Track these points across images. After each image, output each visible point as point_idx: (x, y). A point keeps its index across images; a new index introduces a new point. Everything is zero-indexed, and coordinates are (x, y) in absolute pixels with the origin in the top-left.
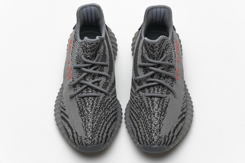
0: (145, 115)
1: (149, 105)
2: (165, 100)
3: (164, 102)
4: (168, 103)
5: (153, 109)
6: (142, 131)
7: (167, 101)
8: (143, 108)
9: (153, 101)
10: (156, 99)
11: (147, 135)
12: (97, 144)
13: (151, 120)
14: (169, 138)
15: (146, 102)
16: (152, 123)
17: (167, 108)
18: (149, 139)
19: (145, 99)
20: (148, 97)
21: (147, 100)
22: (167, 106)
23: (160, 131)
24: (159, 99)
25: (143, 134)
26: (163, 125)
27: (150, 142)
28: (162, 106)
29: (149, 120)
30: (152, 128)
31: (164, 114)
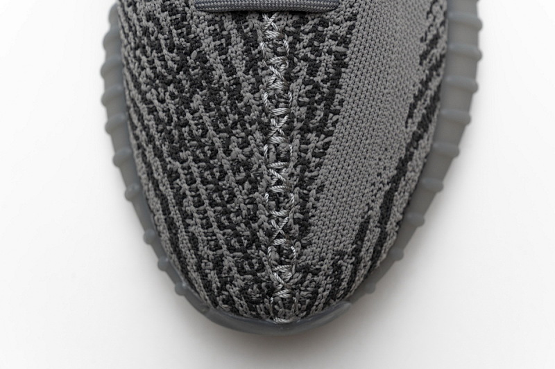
0: (211, 131)
1: (231, 71)
2: (324, 24)
3: (321, 37)
4: (345, 42)
5: (255, 90)
6: (197, 230)
7: (342, 31)
8: (196, 86)
9: (251, 42)
10: (271, 28)
11: (228, 262)
13: (248, 167)
14: (357, 262)
15: (208, 44)
16: (255, 184)
17: (339, 74)
18: (240, 283)
19: (201, 28)
20: (223, 13)
21: (216, 35)
22: (340, 62)
23: (304, 225)
24: (288, 22)
25: (204, 251)
26: (320, 189)
27: (252, 304)
29: (237, 165)
30: (254, 218)
31: (324, 121)
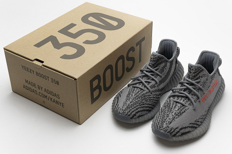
0: (167, 111)
1: (172, 106)
2: (185, 108)
3: (184, 109)
4: (186, 110)
5: (174, 109)
6: (159, 119)
7: (186, 109)
8: (168, 107)
9: (176, 105)
10: (179, 105)
11: (160, 123)
12: (126, 115)
13: (168, 115)
14: (174, 131)
15: (171, 104)
16: (168, 117)
17: (183, 113)
18: (160, 125)
19: (172, 102)
20: (175, 102)
21: (173, 103)
22: (185, 111)
23: (171, 123)
24: (181, 105)
25: (158, 121)
26: (175, 121)
27: (160, 127)
28: (181, 110)
29: (167, 114)
30: (166, 120)
31: (179, 115)
